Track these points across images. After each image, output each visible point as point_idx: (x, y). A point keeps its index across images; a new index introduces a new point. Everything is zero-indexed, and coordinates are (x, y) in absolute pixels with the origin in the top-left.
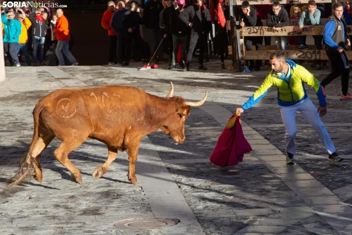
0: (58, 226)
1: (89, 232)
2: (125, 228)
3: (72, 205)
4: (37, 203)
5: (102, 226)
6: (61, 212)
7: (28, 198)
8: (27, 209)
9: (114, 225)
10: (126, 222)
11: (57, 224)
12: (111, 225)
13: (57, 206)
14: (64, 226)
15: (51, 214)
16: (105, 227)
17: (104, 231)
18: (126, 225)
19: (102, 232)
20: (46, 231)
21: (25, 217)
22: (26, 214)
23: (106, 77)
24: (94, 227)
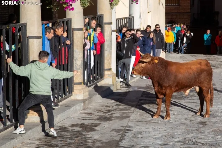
0: (186, 128)
1: (200, 132)
2: (218, 132)
3: (194, 119)
4: (177, 117)
5: (207, 130)
6: (188, 122)
7: (173, 114)
8: (173, 119)
9: (213, 130)
10: (219, 129)
11: (186, 127)
12: (211, 130)
13: (186, 119)
14: (189, 128)
15: (183, 122)
16: (209, 131)
17: (208, 132)
18: (218, 130)
19: (207, 133)
20: (180, 130)
21: (172, 123)
22: (171, 122)
23: (211, 60)
24: (203, 130)
